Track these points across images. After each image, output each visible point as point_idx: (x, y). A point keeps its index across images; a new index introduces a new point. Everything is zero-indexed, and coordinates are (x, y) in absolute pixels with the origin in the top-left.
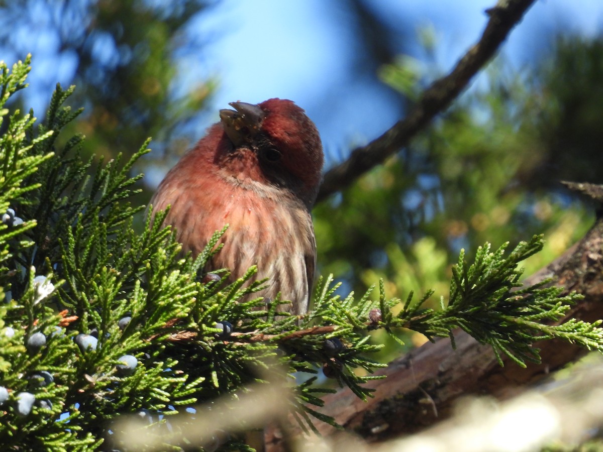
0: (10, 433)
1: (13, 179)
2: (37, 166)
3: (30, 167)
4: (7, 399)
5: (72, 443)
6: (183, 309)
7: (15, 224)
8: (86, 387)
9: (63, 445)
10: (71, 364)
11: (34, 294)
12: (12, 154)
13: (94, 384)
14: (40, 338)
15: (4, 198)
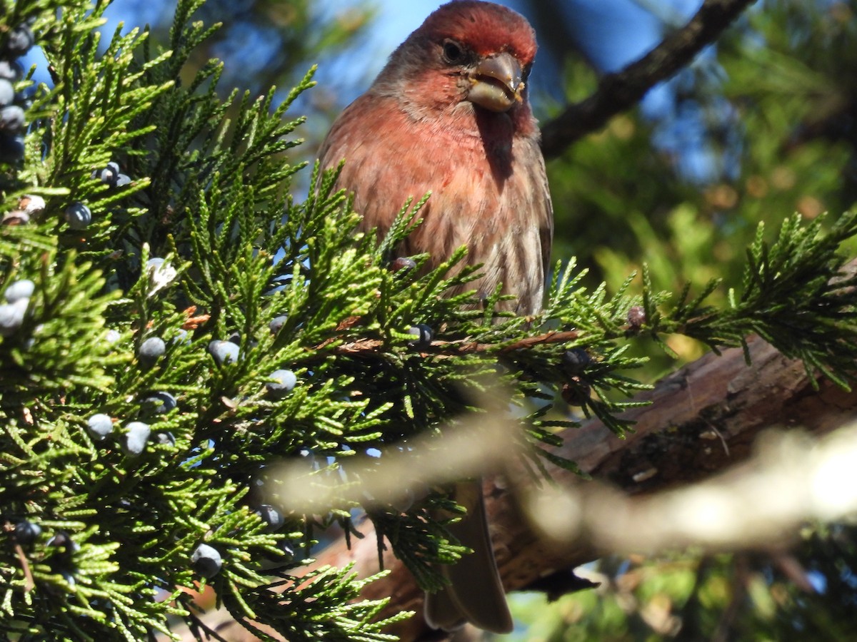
0: (116, 480)
1: (116, 120)
2: (149, 100)
3: (139, 103)
4: (111, 431)
5: (203, 493)
7: (120, 183)
8: (224, 416)
9: (191, 495)
10: (202, 384)
11: (148, 282)
12: (114, 83)
13: (235, 410)
14: (157, 344)
15: (103, 146)
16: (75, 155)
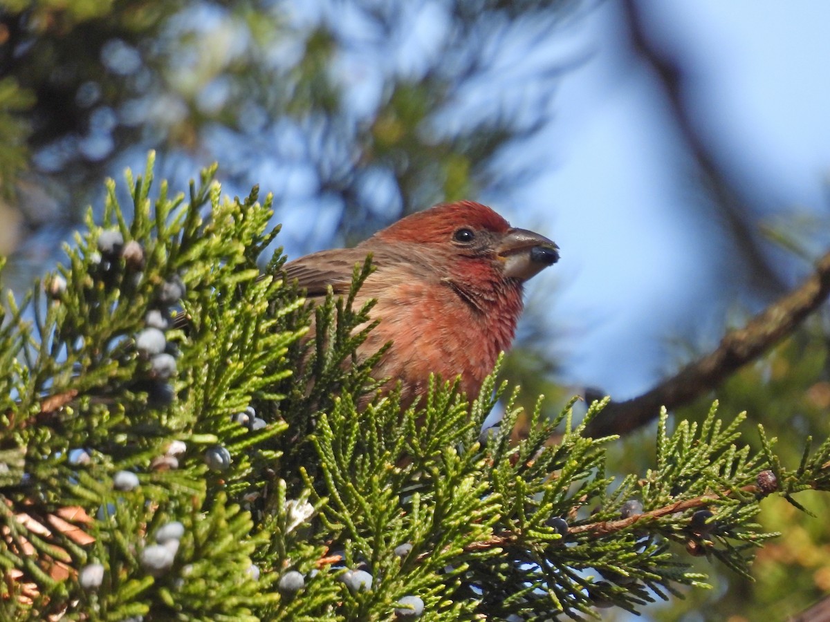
1: (254, 366)
2: (286, 346)
3: (276, 349)
6: (484, 529)
7: (257, 427)
10: (333, 612)
11: (286, 518)
12: (251, 330)
14: (297, 578)
15: (242, 391)
16: (215, 400)
